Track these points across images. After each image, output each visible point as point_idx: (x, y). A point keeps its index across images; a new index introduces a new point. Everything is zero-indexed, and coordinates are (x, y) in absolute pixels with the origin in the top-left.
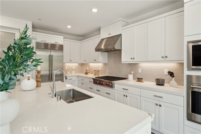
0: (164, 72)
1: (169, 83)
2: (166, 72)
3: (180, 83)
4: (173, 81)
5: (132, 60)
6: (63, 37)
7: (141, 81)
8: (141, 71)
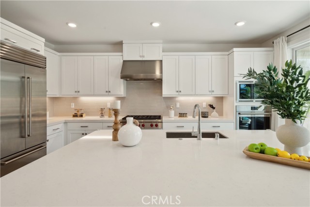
0: (203, 105)
4: (215, 113)
6: (44, 40)
8: (180, 105)
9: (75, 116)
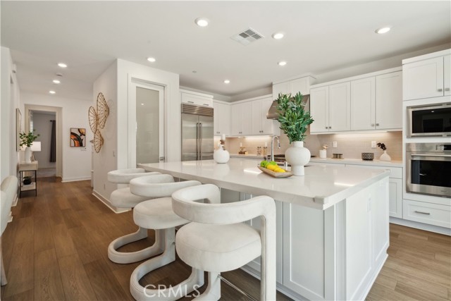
0: (371, 144)
1: (378, 158)
2: (374, 144)
3: (395, 157)
4: (385, 155)
5: (327, 130)
6: (212, 97)
7: (340, 158)
8: (338, 145)
9: (241, 153)
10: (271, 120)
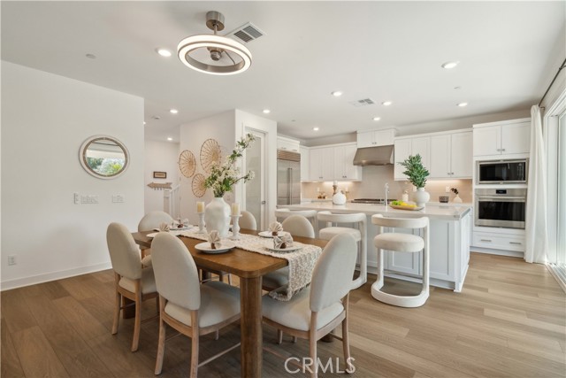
0: (445, 190)
1: (452, 201)
2: (448, 189)
3: (466, 199)
4: (458, 198)
9: (320, 197)
10: (356, 166)
